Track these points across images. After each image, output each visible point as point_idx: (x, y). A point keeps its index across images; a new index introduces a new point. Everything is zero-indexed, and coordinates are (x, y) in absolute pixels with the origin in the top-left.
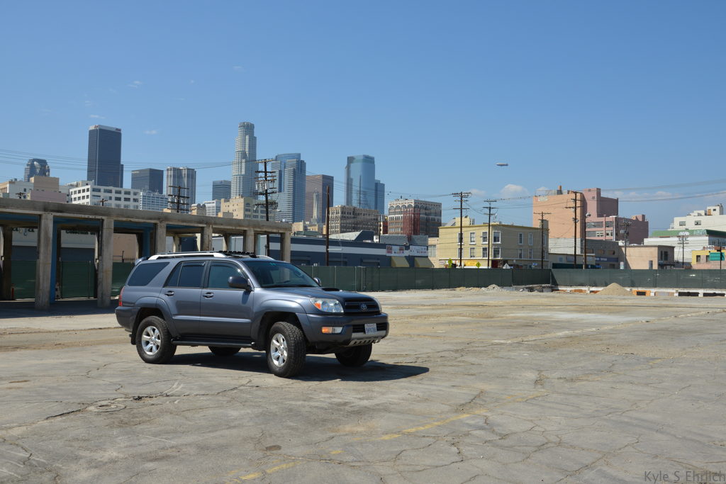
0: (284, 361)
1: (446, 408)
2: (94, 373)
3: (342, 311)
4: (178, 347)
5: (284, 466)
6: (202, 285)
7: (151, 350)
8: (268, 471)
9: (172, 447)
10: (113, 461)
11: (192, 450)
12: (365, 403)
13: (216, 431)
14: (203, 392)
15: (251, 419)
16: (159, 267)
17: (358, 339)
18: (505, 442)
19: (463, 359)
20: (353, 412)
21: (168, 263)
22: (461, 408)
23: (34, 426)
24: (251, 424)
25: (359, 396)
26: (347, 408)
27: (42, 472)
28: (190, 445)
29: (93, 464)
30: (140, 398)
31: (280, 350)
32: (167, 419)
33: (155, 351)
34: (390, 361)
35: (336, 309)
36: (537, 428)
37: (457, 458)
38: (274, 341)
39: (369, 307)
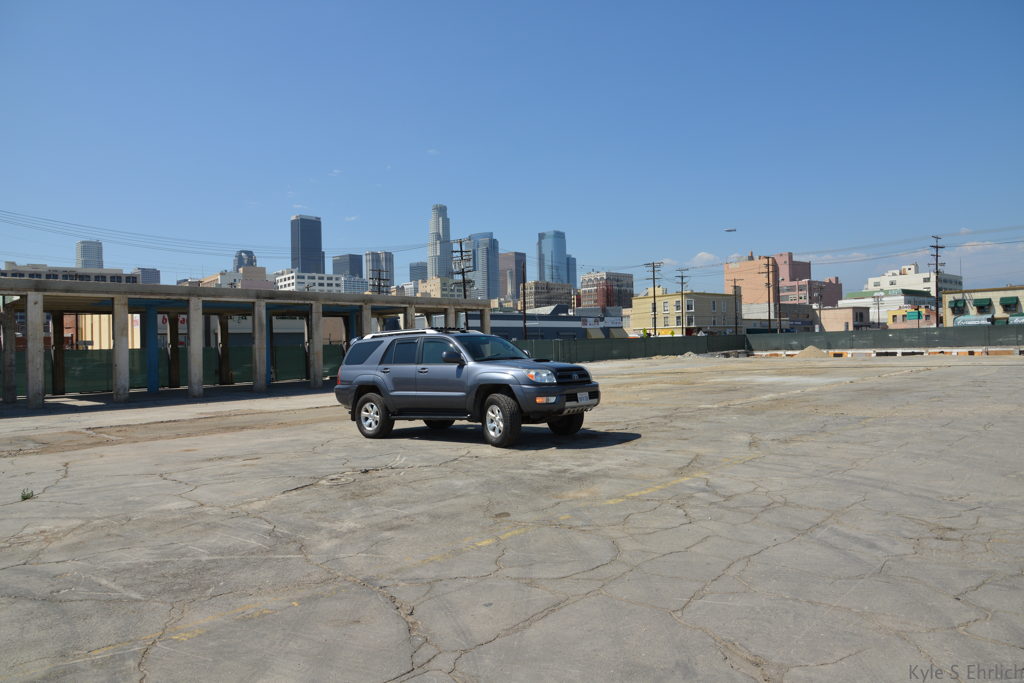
0: (500, 431)
1: (665, 472)
2: (319, 449)
3: (555, 381)
4: (396, 422)
5: (516, 532)
6: (416, 361)
7: (370, 425)
8: (501, 537)
9: (405, 517)
10: (352, 531)
11: (425, 519)
12: (585, 469)
13: (445, 500)
14: (425, 464)
15: (476, 487)
16: (374, 345)
17: (572, 407)
18: (731, 504)
19: (672, 424)
20: (573, 479)
21: (382, 342)
22: (680, 471)
23: (273, 500)
24: (476, 493)
25: (577, 463)
26: (567, 475)
27: (288, 543)
28: (422, 514)
29: (334, 535)
30: (367, 471)
31: (495, 421)
32: (396, 490)
33: (374, 426)
34: (602, 429)
35: (549, 379)
36: (759, 489)
37: (685, 521)
38: (490, 413)
39: (580, 376)
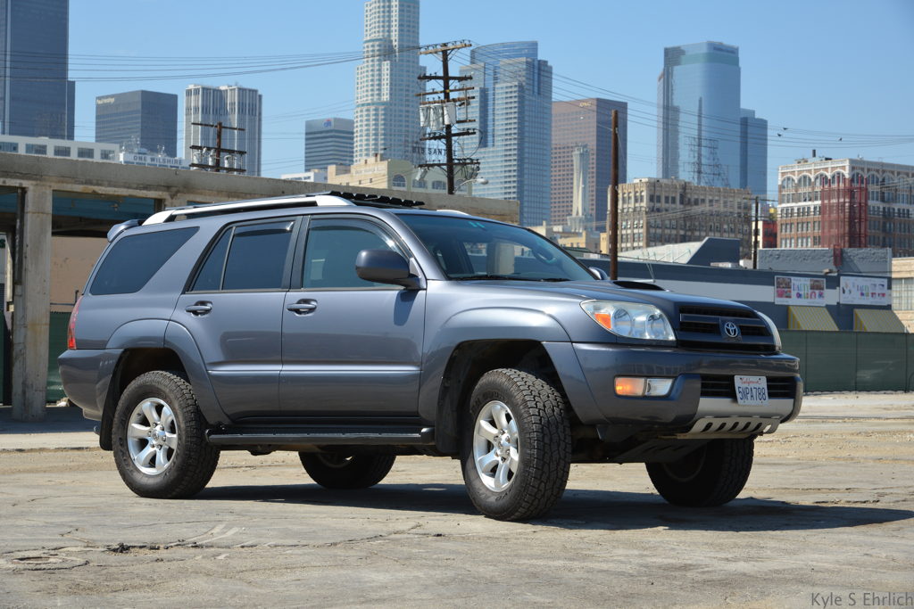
0: (510, 474)
3: (672, 338)
6: (286, 280)
7: (152, 462)
12: (742, 566)
14: (291, 542)
15: (426, 587)
16: (173, 240)
17: (718, 416)
20: (705, 582)
21: (196, 229)
24: (424, 596)
25: (723, 555)
26: (689, 574)
30: (123, 549)
33: (163, 463)
35: (652, 331)
38: (483, 423)
39: (745, 331)
